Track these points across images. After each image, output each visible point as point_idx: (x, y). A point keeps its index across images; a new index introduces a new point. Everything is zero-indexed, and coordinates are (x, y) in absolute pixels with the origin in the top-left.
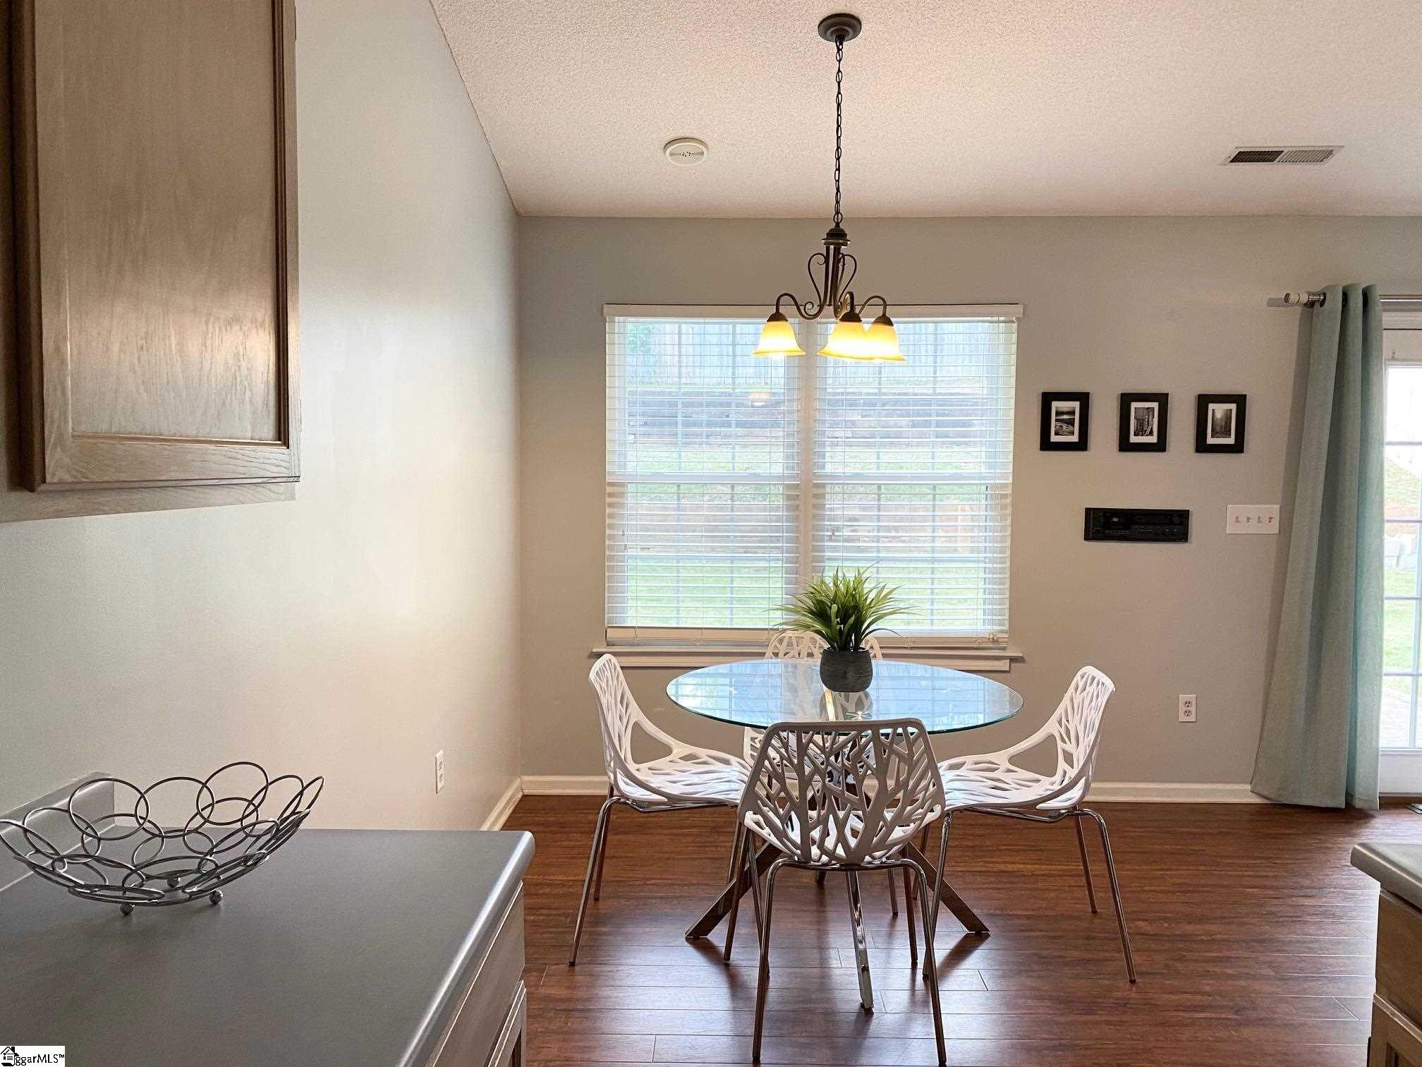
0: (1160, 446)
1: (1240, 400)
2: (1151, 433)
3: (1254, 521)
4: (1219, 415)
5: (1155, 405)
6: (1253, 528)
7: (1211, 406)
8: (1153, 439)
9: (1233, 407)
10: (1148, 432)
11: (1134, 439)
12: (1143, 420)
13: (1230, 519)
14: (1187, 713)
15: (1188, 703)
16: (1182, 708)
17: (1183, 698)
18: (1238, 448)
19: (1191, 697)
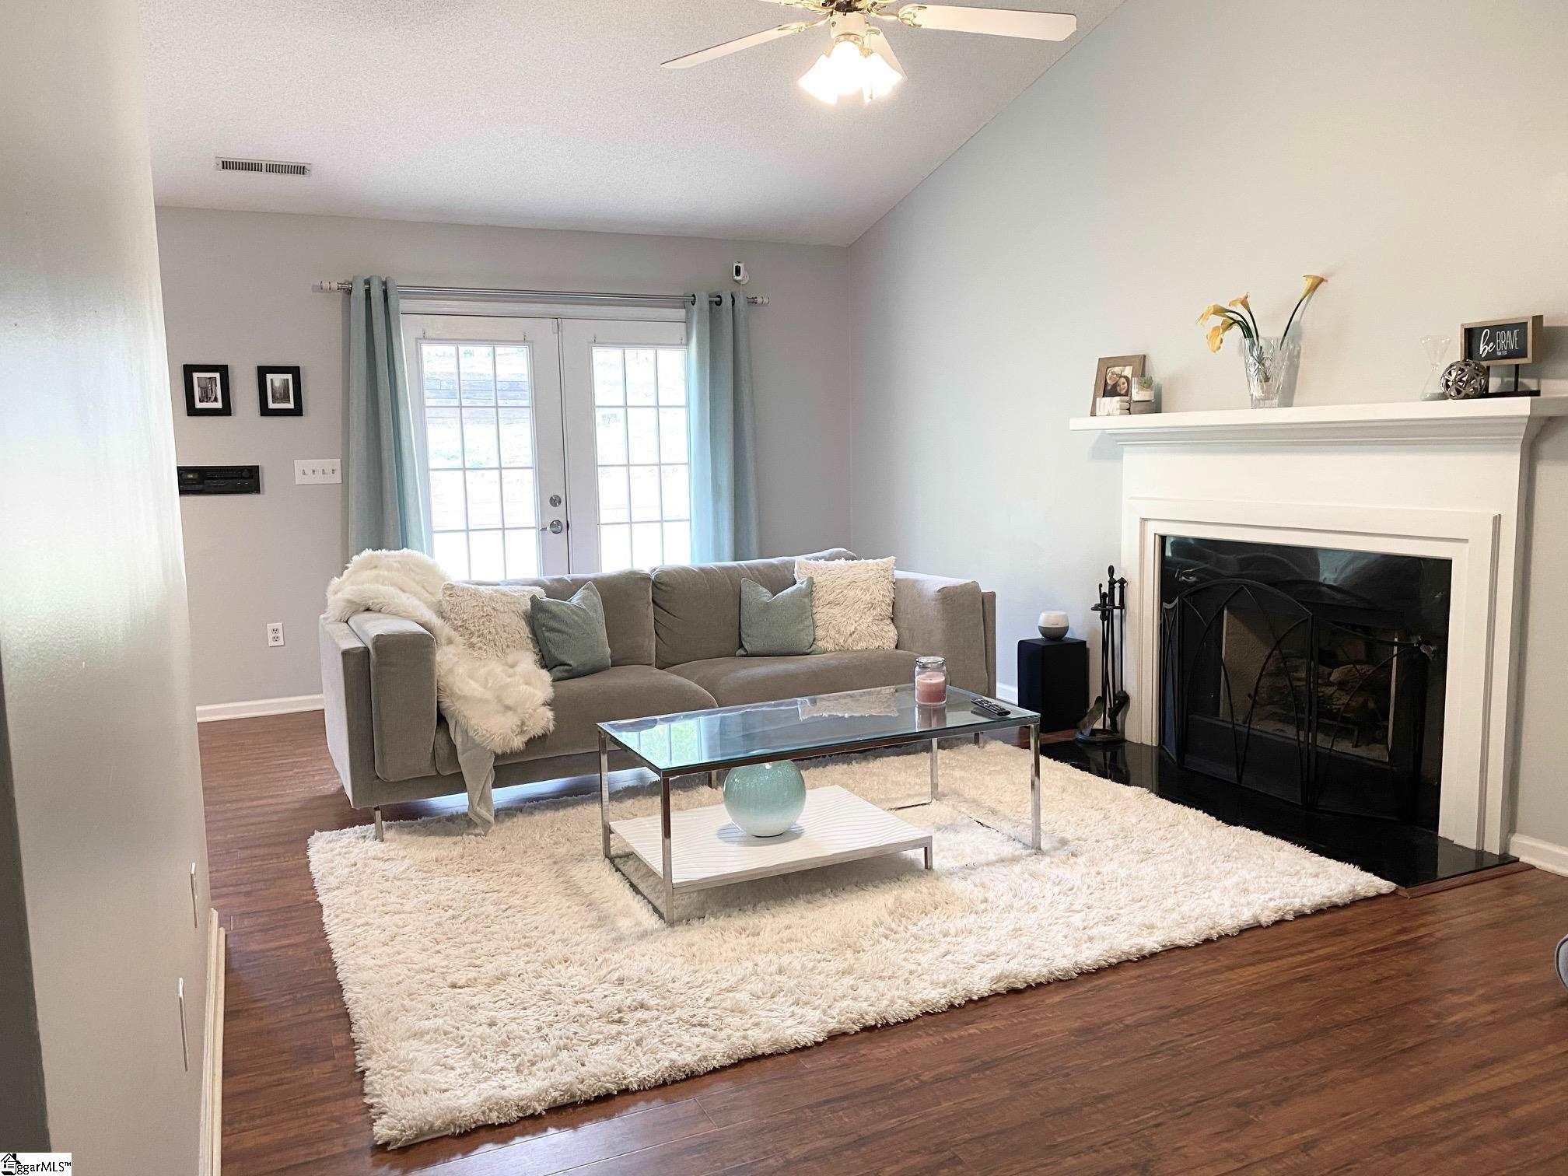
0: (226, 411)
1: (295, 371)
2: (216, 400)
3: (319, 474)
4: (277, 384)
5: (217, 375)
6: (319, 479)
7: (269, 377)
8: (219, 405)
9: (289, 377)
10: (212, 399)
11: (199, 405)
12: (207, 388)
13: (298, 473)
14: (276, 639)
15: (275, 630)
16: (271, 635)
17: (270, 626)
18: (297, 411)
19: (279, 625)
